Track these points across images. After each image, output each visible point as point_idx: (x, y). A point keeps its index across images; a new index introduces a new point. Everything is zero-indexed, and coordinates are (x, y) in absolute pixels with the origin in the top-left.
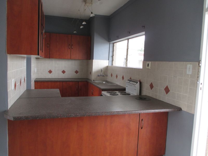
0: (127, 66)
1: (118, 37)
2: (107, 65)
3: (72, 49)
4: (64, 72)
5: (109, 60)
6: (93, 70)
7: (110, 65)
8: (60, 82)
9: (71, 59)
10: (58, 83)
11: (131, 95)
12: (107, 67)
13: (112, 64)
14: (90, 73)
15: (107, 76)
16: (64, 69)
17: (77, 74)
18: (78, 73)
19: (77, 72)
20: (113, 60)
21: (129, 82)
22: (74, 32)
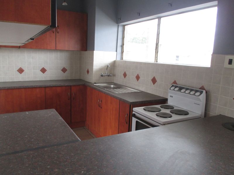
0: (157, 62)
1: (139, 15)
2: (115, 59)
3: (58, 33)
4: (43, 70)
5: (117, 51)
6: (94, 67)
7: (119, 59)
8: (40, 87)
9: (56, 49)
10: (38, 90)
11: (175, 108)
12: (114, 63)
13: (122, 58)
14: (88, 72)
15: (114, 75)
16: (43, 67)
17: (64, 73)
18: (67, 72)
19: (64, 70)
20: (122, 52)
21: (174, 89)
22: (63, 4)
